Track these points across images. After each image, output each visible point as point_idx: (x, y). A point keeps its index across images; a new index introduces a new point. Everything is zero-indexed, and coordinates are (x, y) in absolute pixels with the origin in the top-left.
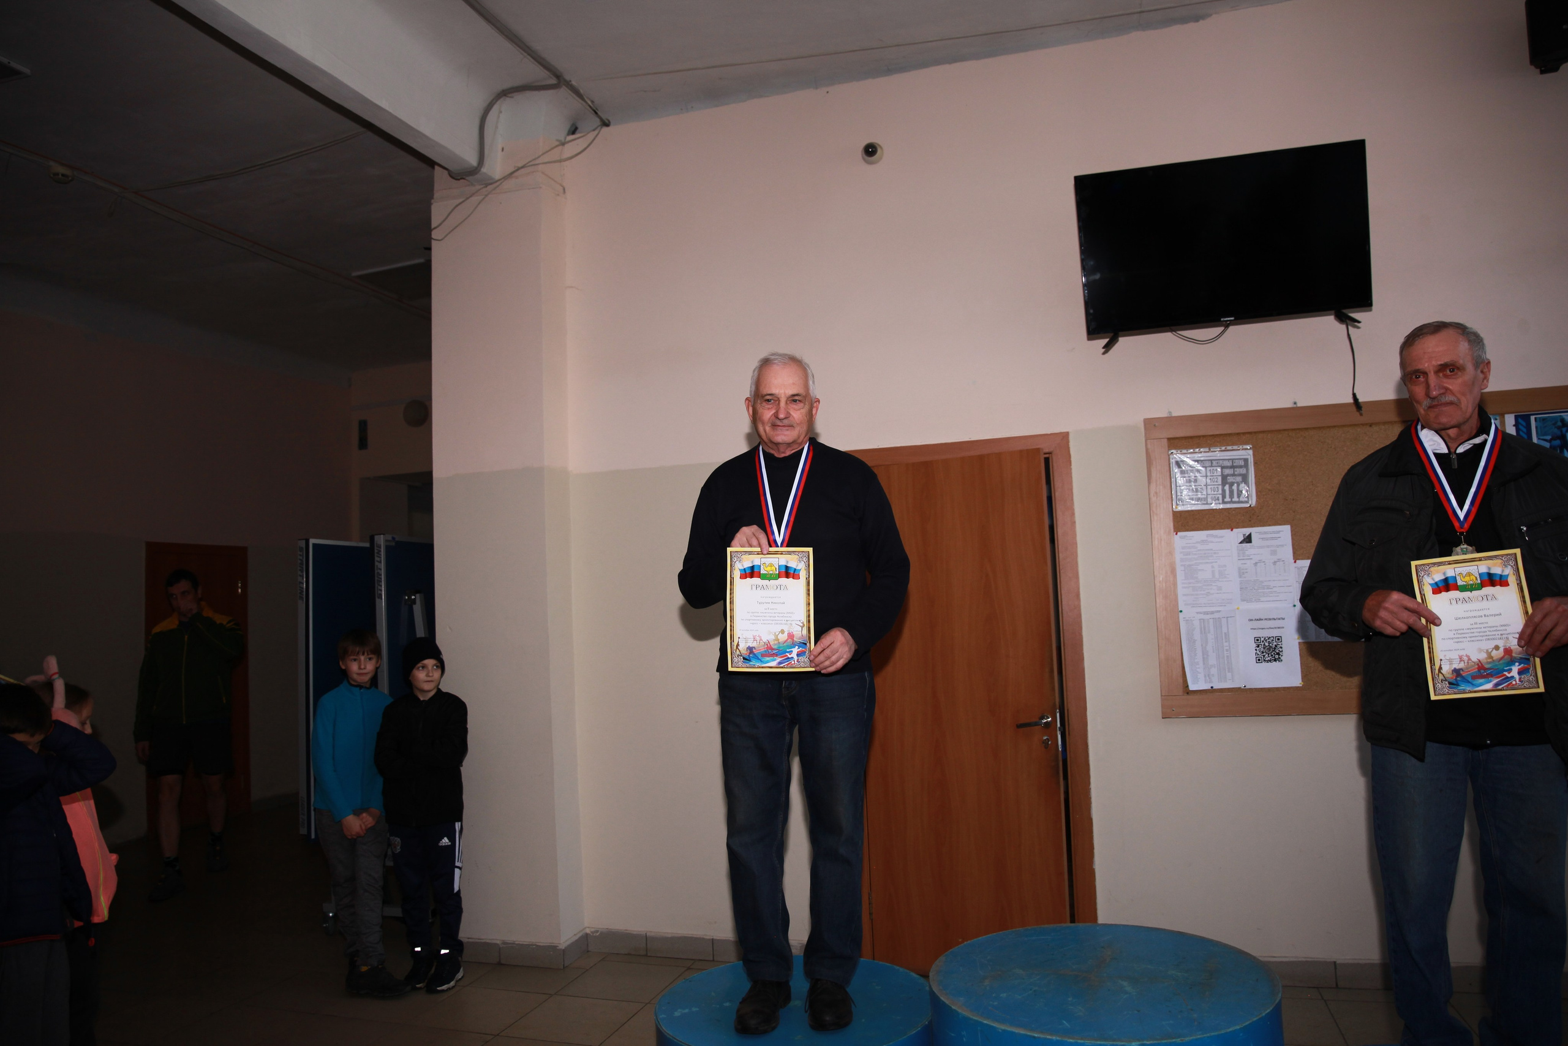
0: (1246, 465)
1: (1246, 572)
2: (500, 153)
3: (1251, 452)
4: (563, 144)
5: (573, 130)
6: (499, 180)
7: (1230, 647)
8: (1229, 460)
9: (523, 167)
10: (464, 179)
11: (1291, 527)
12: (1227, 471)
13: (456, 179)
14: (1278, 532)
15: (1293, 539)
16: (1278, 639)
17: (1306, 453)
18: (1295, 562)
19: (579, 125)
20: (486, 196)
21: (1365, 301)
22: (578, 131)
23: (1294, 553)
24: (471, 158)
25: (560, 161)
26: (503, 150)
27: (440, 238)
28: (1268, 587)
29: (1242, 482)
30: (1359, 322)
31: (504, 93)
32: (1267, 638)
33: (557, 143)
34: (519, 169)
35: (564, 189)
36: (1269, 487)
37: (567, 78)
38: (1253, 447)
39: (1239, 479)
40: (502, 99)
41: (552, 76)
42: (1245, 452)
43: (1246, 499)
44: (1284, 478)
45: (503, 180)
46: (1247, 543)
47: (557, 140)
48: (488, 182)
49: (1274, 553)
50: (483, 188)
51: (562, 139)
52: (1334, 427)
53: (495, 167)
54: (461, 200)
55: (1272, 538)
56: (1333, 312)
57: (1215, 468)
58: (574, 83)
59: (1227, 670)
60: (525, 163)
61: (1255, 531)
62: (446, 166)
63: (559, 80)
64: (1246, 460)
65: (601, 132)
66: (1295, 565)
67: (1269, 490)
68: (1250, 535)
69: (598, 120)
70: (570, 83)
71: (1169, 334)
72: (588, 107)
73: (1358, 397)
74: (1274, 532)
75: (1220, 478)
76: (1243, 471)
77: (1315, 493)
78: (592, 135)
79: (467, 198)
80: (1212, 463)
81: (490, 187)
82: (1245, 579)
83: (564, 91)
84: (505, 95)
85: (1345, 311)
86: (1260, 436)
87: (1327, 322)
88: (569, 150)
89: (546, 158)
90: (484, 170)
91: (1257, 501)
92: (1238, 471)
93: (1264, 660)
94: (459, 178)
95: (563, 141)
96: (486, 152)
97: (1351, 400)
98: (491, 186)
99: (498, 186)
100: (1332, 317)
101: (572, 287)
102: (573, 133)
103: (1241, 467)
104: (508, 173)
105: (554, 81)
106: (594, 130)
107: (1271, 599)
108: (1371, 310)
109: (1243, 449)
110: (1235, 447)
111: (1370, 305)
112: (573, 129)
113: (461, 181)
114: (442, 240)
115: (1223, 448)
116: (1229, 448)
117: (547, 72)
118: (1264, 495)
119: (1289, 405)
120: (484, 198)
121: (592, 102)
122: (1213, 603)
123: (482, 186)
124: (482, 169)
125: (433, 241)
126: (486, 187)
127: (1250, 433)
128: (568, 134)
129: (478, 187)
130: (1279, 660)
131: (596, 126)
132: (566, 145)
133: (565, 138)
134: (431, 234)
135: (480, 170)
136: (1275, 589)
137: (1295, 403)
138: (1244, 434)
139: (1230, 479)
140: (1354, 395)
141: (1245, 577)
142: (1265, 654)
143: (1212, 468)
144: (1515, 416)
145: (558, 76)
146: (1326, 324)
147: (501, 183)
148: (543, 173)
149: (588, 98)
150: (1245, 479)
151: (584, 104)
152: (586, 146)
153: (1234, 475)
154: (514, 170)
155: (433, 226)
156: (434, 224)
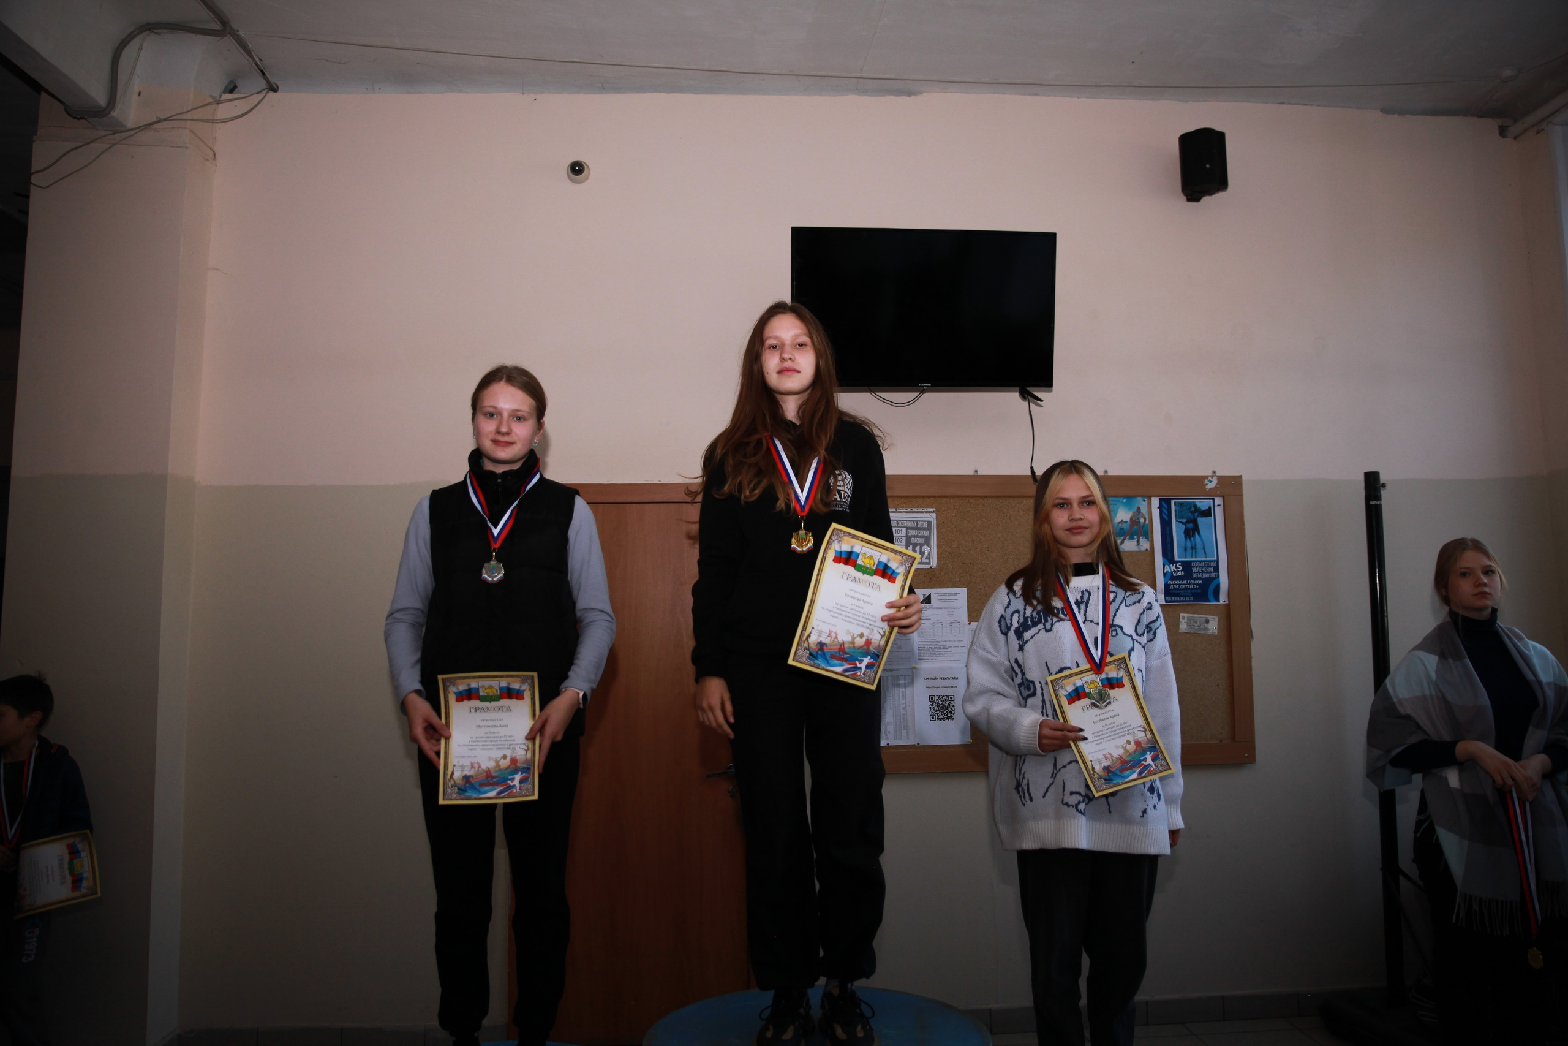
0: (929, 528)
1: (925, 632)
2: (135, 97)
3: (934, 515)
4: (218, 102)
5: (232, 89)
6: (135, 129)
7: (906, 703)
8: (913, 521)
9: (166, 120)
10: (85, 119)
11: (968, 590)
12: (912, 533)
13: (75, 118)
14: (956, 594)
15: (968, 601)
16: (951, 698)
17: (984, 520)
18: (970, 624)
19: (240, 84)
20: (114, 145)
21: (1046, 382)
22: (236, 91)
23: (969, 615)
24: (100, 98)
25: (213, 121)
26: (140, 94)
27: (43, 186)
28: (944, 647)
29: (924, 544)
30: (1042, 401)
31: (150, 27)
32: (941, 697)
33: (211, 100)
34: (159, 121)
35: (215, 155)
36: (949, 551)
37: (235, 25)
38: (936, 511)
39: (922, 541)
40: (144, 34)
41: (216, 20)
42: (928, 516)
43: (927, 561)
44: (963, 542)
45: (137, 130)
46: (927, 603)
47: (212, 97)
48: (117, 128)
49: (951, 614)
50: (111, 134)
51: (216, 94)
52: (1010, 497)
53: (130, 112)
54: (78, 144)
55: (953, 600)
56: (1018, 389)
57: (900, 529)
58: (241, 33)
59: (902, 727)
60: (169, 116)
61: (934, 592)
62: (63, 100)
63: (224, 28)
64: (929, 523)
65: (266, 98)
66: (969, 626)
67: (950, 553)
68: (930, 595)
69: (264, 82)
70: (238, 33)
71: (868, 394)
72: (254, 66)
73: (1035, 471)
74: (951, 594)
75: (904, 538)
76: (926, 533)
77: (990, 558)
78: (256, 98)
79: (87, 144)
80: (898, 523)
81: (118, 136)
82: (923, 638)
83: (228, 41)
84: (150, 30)
85: (1030, 389)
86: (944, 500)
87: (1011, 398)
88: (224, 111)
89: (196, 115)
90: (114, 114)
91: (937, 563)
92: (922, 533)
93: (937, 718)
94: (79, 117)
95: (218, 98)
96: (119, 93)
97: (1029, 473)
98: (120, 134)
99: (128, 137)
100: (1017, 394)
101: (216, 269)
102: (231, 91)
103: (924, 529)
104: (149, 123)
105: (217, 26)
106: (258, 93)
107: (945, 659)
108: (1051, 391)
109: (927, 512)
110: (920, 510)
111: (1051, 386)
112: (231, 86)
113: (81, 121)
114: (46, 187)
115: (909, 510)
116: (915, 510)
117: (213, 17)
118: (944, 558)
119: (971, 473)
120: (110, 147)
121: (261, 60)
122: (892, 661)
123: (111, 132)
124: (112, 112)
125: (32, 186)
126: (114, 134)
127: (934, 497)
128: (224, 92)
129: (103, 133)
130: (951, 718)
131: (261, 89)
132: (220, 105)
133: (221, 96)
134: (30, 179)
135: (109, 113)
136: (950, 649)
137: (976, 472)
138: (929, 497)
139: (914, 541)
140: (1032, 468)
141: (923, 637)
142: (938, 712)
143: (897, 528)
144: (1160, 499)
145: (225, 23)
146: (1010, 400)
147: (136, 133)
148: (191, 131)
149: (257, 56)
150: (927, 542)
151: (251, 61)
152: (248, 109)
153: (917, 536)
154: (155, 120)
155: (33, 170)
156: (35, 166)
